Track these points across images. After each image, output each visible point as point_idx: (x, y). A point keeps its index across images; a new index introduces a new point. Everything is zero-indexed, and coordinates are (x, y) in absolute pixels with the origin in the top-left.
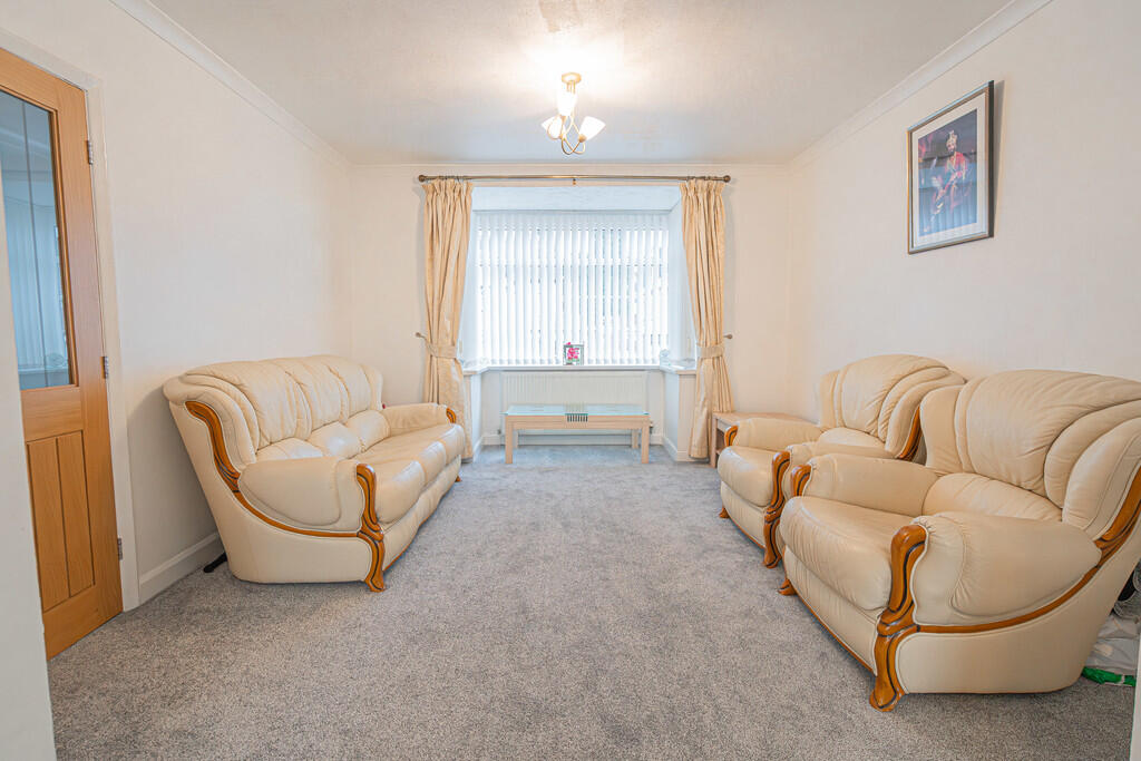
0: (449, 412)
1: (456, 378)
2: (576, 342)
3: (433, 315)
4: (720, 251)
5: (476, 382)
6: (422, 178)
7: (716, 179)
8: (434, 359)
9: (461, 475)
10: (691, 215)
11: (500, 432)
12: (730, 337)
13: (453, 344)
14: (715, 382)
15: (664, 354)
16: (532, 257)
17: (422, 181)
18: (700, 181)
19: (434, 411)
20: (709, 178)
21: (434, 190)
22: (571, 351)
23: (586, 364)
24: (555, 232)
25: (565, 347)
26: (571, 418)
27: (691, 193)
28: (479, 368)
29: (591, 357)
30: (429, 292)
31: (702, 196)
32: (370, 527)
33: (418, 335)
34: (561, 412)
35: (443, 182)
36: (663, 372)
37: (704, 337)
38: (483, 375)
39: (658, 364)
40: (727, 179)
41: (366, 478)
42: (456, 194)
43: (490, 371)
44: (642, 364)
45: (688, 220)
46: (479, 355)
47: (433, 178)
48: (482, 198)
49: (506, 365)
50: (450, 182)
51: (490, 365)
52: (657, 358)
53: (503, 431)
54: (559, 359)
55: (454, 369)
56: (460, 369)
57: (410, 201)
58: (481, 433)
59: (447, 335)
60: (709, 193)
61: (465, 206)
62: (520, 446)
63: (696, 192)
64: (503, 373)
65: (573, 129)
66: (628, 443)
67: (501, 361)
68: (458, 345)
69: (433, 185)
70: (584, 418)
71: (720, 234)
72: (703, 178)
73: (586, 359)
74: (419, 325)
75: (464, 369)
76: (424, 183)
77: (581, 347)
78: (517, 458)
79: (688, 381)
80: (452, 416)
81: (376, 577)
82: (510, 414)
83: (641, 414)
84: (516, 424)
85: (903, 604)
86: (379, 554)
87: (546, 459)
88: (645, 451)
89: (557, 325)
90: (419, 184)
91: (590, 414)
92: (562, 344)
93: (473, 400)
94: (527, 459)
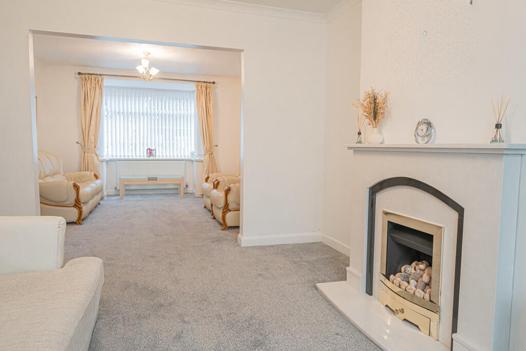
0: (95, 175)
1: (96, 162)
2: (153, 148)
3: (85, 133)
4: (211, 112)
5: (105, 164)
6: (79, 74)
7: (209, 83)
8: (86, 153)
9: (101, 203)
10: (200, 96)
11: (116, 189)
12: (217, 146)
13: (95, 147)
14: (210, 164)
15: (192, 154)
16: (131, 108)
17: (80, 74)
18: (203, 83)
19: (88, 175)
20: (207, 82)
21: (86, 79)
22: (150, 152)
23: (157, 158)
24: (142, 98)
25: (147, 150)
26: (149, 179)
27: (199, 88)
28: (106, 158)
29: (159, 154)
30: (83, 124)
31: (204, 89)
32: (77, 204)
33: (77, 143)
34: (146, 177)
35: (90, 76)
36: (192, 161)
37: (205, 145)
38: (107, 162)
39: (190, 158)
40: (214, 83)
41: (76, 187)
42: (96, 82)
43: (111, 160)
44: (183, 158)
45: (198, 99)
46: (105, 153)
47: (85, 74)
48: (107, 82)
49: (119, 158)
50: (93, 76)
51: (111, 158)
52: (189, 155)
53: (118, 188)
54: (144, 155)
55: (95, 158)
56: (98, 158)
58: (107, 189)
59: (92, 143)
60: (206, 88)
61: (101, 87)
62: (126, 195)
63: (201, 87)
64: (117, 161)
65: (148, 71)
66: (177, 192)
67: (116, 156)
68: (97, 148)
69: (85, 77)
70: (155, 179)
71: (211, 105)
72: (204, 82)
73: (157, 155)
74: (78, 138)
75: (100, 158)
76: (81, 76)
77: (155, 150)
78: (125, 198)
79: (200, 164)
80: (96, 177)
81: (80, 221)
82: (122, 178)
83: (181, 177)
84: (125, 183)
85: (227, 204)
86: (80, 213)
87: (139, 198)
88: (182, 193)
89: (143, 140)
90: (78, 76)
91: (158, 177)
92: (146, 148)
93: (104, 171)
94: (130, 198)
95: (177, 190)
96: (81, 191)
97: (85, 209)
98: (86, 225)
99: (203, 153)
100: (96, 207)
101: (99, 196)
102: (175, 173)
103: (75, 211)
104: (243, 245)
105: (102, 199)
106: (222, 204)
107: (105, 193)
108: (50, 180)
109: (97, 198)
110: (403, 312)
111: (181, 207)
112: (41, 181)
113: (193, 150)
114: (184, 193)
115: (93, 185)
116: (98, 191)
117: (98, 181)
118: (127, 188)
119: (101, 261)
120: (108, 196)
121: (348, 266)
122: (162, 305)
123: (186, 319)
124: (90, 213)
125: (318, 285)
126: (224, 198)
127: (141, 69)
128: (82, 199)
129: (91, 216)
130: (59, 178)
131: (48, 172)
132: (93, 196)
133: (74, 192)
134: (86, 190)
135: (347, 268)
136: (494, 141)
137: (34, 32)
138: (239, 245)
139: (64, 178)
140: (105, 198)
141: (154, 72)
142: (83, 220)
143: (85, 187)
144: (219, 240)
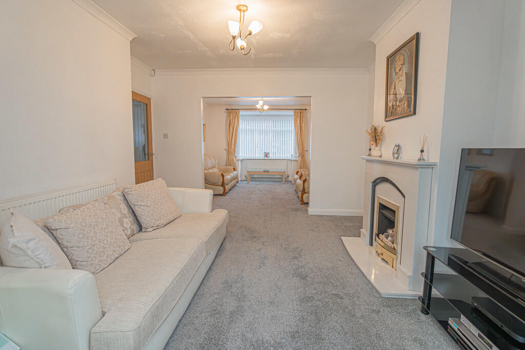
0: (234, 168)
1: (235, 160)
3: (229, 144)
5: (240, 162)
6: (227, 109)
7: (303, 110)
8: (229, 156)
10: (296, 118)
12: (307, 151)
14: (302, 163)
15: (292, 155)
19: (230, 168)
20: (301, 109)
22: (266, 155)
23: (270, 158)
26: (264, 171)
27: (296, 113)
28: (241, 158)
29: (271, 156)
31: (299, 114)
32: (223, 185)
33: (225, 149)
34: (262, 170)
35: (232, 110)
36: (292, 161)
37: (299, 151)
38: (241, 160)
39: (290, 158)
40: (306, 110)
41: (223, 176)
42: (236, 113)
44: (286, 158)
45: (295, 120)
46: (241, 155)
47: (230, 109)
48: (242, 113)
50: (234, 110)
51: (243, 158)
52: (290, 156)
53: (247, 176)
54: (262, 156)
55: (234, 158)
57: (224, 115)
58: (241, 177)
59: (233, 150)
60: (301, 113)
61: (238, 116)
62: (251, 181)
65: (263, 107)
66: (281, 180)
67: (246, 157)
68: (235, 152)
69: (230, 111)
70: (268, 172)
71: (304, 124)
72: (299, 109)
74: (226, 147)
75: (237, 158)
77: (269, 153)
78: (250, 183)
79: (296, 163)
80: (234, 170)
81: (224, 194)
82: (249, 170)
83: (283, 170)
84: (250, 174)
85: (304, 189)
86: (225, 190)
87: (258, 183)
88: (284, 181)
89: (262, 147)
90: (226, 111)
91: (270, 171)
92: (263, 152)
93: (239, 166)
94: (253, 183)
95: (282, 178)
96: (225, 178)
97: (227, 187)
98: (227, 197)
99: (297, 156)
100: (233, 187)
101: (236, 181)
102: (281, 168)
103: (222, 188)
104: (309, 214)
105: (237, 182)
106: (301, 189)
107: (240, 179)
108: (211, 171)
109: (234, 182)
110: (382, 255)
111: (281, 189)
112: (206, 172)
113: (293, 153)
114: (285, 181)
115: (232, 174)
116: (236, 178)
117: (235, 172)
118: (252, 176)
119: (227, 211)
120: (242, 181)
121: (362, 228)
122: (255, 237)
123: (265, 244)
124: (230, 190)
125: (342, 237)
126: (302, 185)
127: (258, 106)
128: (226, 182)
129: (231, 191)
130: (216, 170)
131: (209, 166)
132: (231, 181)
133: (221, 178)
134: (228, 177)
135: (361, 230)
136: (420, 160)
137: (203, 98)
138: (308, 214)
139: (217, 169)
140: (240, 182)
141: (266, 107)
142: (226, 193)
143: (228, 175)
144: (296, 210)
